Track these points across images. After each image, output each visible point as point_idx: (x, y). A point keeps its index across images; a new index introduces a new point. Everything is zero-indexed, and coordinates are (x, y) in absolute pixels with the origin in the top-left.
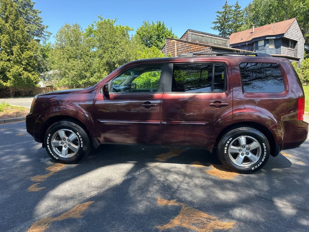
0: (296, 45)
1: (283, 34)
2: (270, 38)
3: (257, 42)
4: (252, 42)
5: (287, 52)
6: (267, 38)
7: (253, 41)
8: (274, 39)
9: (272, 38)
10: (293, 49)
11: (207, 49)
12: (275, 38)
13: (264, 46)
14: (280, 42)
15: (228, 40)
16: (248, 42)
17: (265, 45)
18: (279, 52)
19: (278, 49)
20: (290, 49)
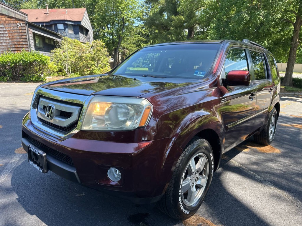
0: (88, 34)
1: (80, 22)
2: (69, 23)
3: (56, 25)
4: (50, 24)
5: (83, 38)
6: (66, 22)
7: (52, 23)
8: (73, 25)
9: (70, 23)
10: (86, 37)
11: (20, 24)
12: (73, 23)
13: (63, 30)
14: (78, 28)
15: (27, 17)
16: (45, 22)
17: (65, 29)
18: (78, 38)
19: (77, 35)
20: (85, 36)
